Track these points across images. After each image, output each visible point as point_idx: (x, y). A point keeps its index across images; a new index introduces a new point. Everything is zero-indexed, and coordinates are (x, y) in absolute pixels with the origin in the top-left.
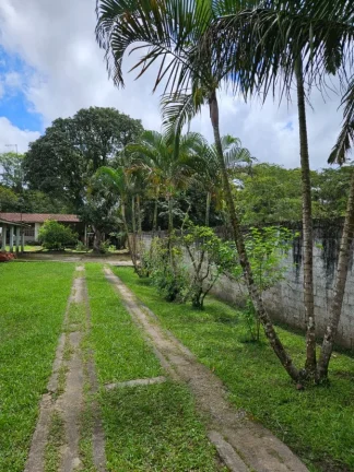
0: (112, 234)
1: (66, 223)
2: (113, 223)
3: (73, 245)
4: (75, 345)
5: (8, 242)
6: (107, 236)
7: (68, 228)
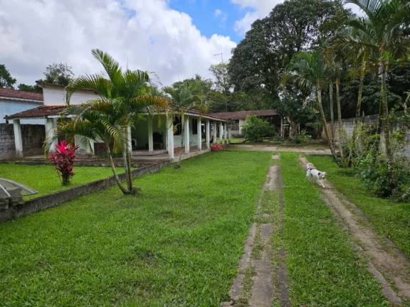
0: (308, 124)
1: (264, 117)
2: (309, 113)
3: (270, 136)
4: (265, 241)
5: (218, 136)
6: (303, 127)
7: (266, 122)
